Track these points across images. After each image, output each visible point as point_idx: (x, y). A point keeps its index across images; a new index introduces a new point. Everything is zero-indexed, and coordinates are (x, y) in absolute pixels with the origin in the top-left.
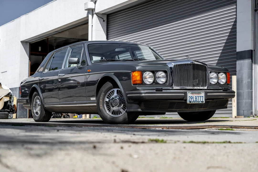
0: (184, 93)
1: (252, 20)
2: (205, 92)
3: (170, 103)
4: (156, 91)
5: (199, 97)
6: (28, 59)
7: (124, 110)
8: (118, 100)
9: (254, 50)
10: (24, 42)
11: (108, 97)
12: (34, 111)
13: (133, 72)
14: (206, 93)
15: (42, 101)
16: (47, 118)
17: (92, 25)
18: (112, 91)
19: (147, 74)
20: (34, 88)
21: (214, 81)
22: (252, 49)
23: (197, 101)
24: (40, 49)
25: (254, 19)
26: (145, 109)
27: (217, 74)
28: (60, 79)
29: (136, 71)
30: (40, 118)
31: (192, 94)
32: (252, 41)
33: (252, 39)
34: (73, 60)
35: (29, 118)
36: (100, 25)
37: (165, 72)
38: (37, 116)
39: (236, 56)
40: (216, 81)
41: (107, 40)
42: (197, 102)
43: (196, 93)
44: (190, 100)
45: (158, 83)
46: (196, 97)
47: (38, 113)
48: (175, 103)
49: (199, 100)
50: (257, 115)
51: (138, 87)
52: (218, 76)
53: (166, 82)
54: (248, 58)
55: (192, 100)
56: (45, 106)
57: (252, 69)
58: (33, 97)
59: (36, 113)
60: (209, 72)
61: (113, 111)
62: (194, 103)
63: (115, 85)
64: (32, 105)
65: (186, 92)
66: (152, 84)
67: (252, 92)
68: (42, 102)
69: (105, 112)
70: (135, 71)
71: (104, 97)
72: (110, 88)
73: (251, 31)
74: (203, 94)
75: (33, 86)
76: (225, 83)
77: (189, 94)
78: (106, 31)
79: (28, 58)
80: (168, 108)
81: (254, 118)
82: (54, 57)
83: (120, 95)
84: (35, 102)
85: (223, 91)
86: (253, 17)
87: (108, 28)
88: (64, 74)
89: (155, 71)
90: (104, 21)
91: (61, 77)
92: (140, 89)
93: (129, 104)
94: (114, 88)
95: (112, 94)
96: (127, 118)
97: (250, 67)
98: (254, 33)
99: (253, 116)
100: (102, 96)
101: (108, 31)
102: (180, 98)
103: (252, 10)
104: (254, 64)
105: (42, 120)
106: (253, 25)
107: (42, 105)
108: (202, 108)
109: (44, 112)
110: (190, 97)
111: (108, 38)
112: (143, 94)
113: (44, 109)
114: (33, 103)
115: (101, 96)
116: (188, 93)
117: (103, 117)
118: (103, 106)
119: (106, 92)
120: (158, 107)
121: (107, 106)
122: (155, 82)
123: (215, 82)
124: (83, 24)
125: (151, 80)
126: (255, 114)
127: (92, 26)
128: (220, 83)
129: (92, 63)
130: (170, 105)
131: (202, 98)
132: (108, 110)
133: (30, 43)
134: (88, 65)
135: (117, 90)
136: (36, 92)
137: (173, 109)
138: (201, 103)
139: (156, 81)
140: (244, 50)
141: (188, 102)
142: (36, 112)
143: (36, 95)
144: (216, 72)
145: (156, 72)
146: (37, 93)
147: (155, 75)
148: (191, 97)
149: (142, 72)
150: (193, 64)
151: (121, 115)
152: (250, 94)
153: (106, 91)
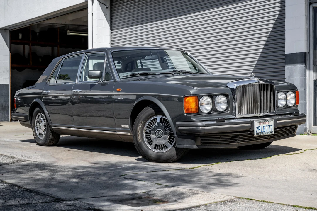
0: (250, 122)
1: (306, 15)
2: (274, 119)
3: (233, 136)
4: (217, 122)
5: (267, 126)
6: (8, 51)
7: (171, 144)
8: (162, 130)
9: (308, 53)
10: (3, 29)
11: (148, 126)
12: (37, 132)
13: (187, 97)
14: (276, 121)
15: (48, 120)
16: (54, 142)
17: (92, 12)
18: (154, 119)
19: (204, 100)
20: (36, 102)
21: (281, 103)
22: (306, 51)
23: (266, 131)
24: (20, 36)
25: (308, 14)
26: (202, 145)
27: (285, 94)
28: (75, 96)
29: (191, 96)
30: (45, 142)
31: (260, 124)
32: (306, 42)
33: (306, 39)
34: (95, 73)
35: (11, 121)
36: (102, 12)
37: (226, 96)
38: (41, 138)
39: (284, 61)
40: (284, 103)
41: (111, 31)
42: (265, 133)
43: (264, 121)
44: (258, 131)
45: (217, 111)
46: (264, 127)
47: (42, 134)
48: (238, 135)
49: (268, 131)
50: (312, 132)
51: (193, 117)
52: (286, 96)
53: (227, 108)
54: (301, 62)
55: (260, 131)
56: (52, 127)
57: (305, 77)
58: (35, 114)
59: (39, 135)
60: (277, 92)
61: (156, 145)
62: (262, 134)
63: (159, 111)
64: (33, 124)
65: (253, 121)
66: (210, 112)
67: (306, 104)
68: (49, 122)
69: (145, 145)
70: (188, 96)
71: (143, 126)
72: (150, 115)
73: (304, 29)
74: (272, 123)
75: (34, 101)
76: (294, 104)
77: (257, 124)
78: (109, 20)
79: (8, 49)
80: (230, 141)
81: (309, 136)
82: (62, 65)
83: (165, 124)
84: (37, 120)
85: (294, 115)
86: (307, 11)
87: (111, 16)
88: (81, 91)
89: (214, 95)
90: (107, 8)
91: (76, 94)
92: (196, 120)
93: (180, 139)
94: (157, 114)
95: (154, 123)
96: (176, 154)
97: (304, 74)
98: (308, 31)
99: (308, 134)
100: (140, 125)
101: (111, 20)
102: (245, 129)
103: (305, 3)
104: (308, 69)
105: (48, 144)
106: (307, 21)
107: (48, 125)
108: (268, 138)
109: (51, 134)
110: (257, 128)
111: (112, 29)
112: (201, 128)
113: (51, 130)
114: (34, 121)
115: (138, 125)
116: (256, 122)
117: (142, 152)
118: (142, 138)
119: (145, 121)
120: (218, 142)
121: (147, 138)
122: (214, 110)
123: (283, 105)
124: (79, 10)
125: (209, 108)
126: (310, 131)
127: (92, 14)
128: (288, 105)
129: (121, 79)
130: (232, 138)
131: (271, 127)
132: (149, 143)
133: (9, 30)
134: (115, 81)
135: (161, 118)
136: (39, 108)
137: (235, 143)
138: (270, 133)
139: (215, 108)
140: (296, 52)
141: (255, 134)
142: (40, 133)
143: (38, 112)
144: (283, 92)
145: (216, 96)
146: (40, 110)
147: (213, 100)
148: (259, 127)
149: (198, 98)
150: (260, 84)
151: (166, 150)
152: (304, 106)
153: (145, 118)
